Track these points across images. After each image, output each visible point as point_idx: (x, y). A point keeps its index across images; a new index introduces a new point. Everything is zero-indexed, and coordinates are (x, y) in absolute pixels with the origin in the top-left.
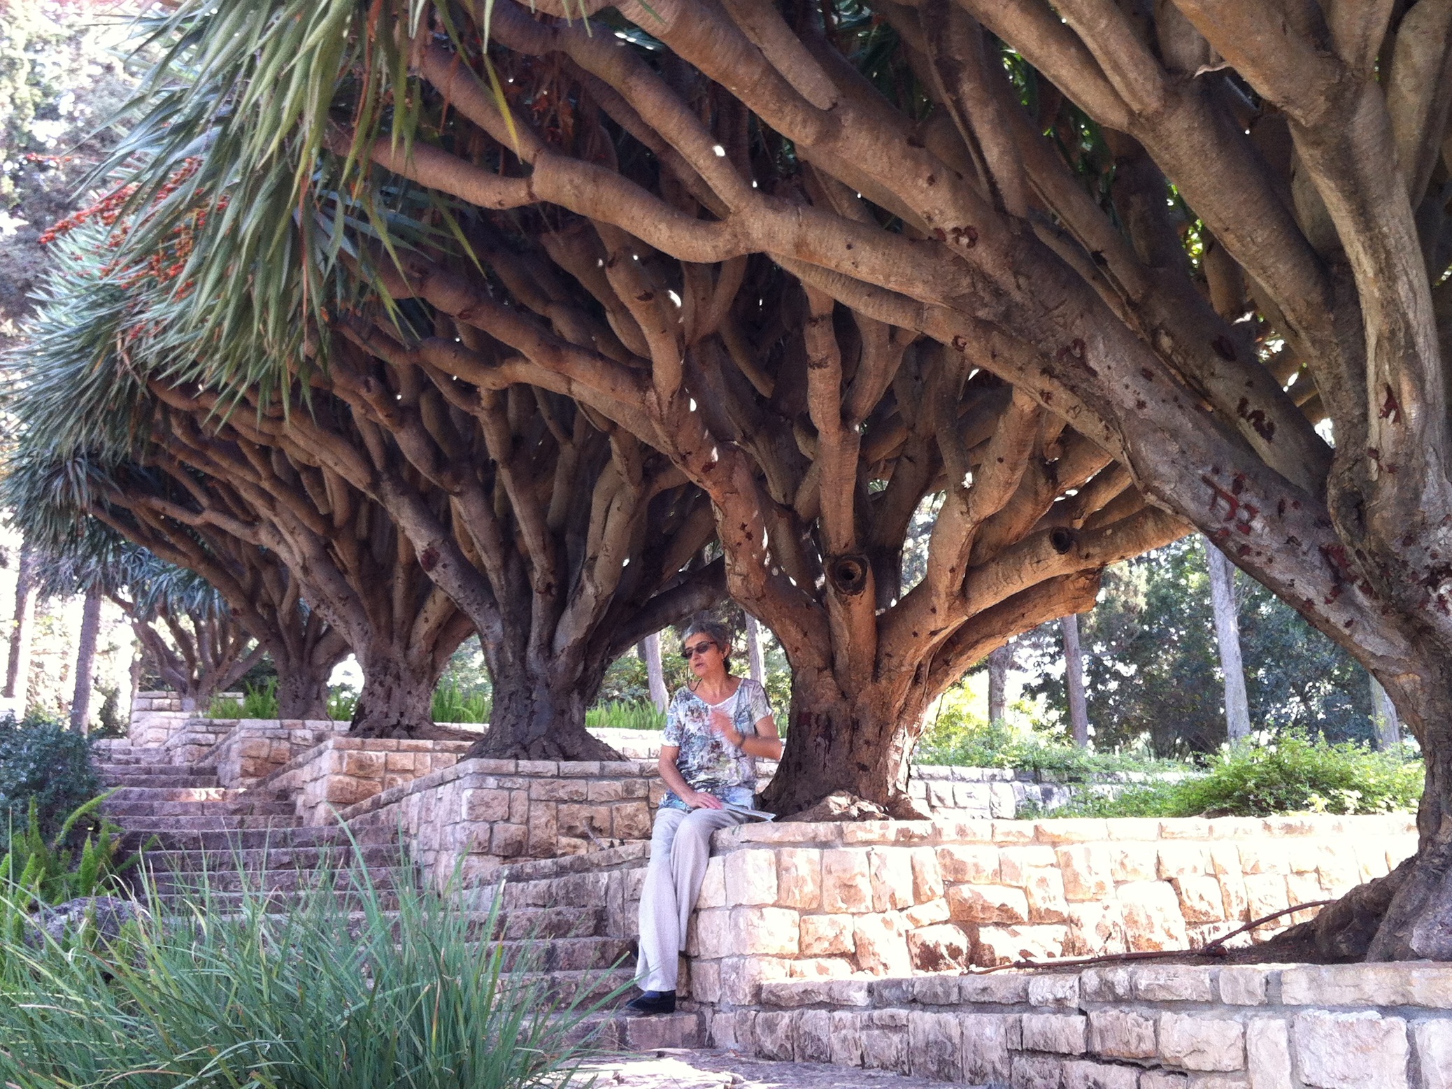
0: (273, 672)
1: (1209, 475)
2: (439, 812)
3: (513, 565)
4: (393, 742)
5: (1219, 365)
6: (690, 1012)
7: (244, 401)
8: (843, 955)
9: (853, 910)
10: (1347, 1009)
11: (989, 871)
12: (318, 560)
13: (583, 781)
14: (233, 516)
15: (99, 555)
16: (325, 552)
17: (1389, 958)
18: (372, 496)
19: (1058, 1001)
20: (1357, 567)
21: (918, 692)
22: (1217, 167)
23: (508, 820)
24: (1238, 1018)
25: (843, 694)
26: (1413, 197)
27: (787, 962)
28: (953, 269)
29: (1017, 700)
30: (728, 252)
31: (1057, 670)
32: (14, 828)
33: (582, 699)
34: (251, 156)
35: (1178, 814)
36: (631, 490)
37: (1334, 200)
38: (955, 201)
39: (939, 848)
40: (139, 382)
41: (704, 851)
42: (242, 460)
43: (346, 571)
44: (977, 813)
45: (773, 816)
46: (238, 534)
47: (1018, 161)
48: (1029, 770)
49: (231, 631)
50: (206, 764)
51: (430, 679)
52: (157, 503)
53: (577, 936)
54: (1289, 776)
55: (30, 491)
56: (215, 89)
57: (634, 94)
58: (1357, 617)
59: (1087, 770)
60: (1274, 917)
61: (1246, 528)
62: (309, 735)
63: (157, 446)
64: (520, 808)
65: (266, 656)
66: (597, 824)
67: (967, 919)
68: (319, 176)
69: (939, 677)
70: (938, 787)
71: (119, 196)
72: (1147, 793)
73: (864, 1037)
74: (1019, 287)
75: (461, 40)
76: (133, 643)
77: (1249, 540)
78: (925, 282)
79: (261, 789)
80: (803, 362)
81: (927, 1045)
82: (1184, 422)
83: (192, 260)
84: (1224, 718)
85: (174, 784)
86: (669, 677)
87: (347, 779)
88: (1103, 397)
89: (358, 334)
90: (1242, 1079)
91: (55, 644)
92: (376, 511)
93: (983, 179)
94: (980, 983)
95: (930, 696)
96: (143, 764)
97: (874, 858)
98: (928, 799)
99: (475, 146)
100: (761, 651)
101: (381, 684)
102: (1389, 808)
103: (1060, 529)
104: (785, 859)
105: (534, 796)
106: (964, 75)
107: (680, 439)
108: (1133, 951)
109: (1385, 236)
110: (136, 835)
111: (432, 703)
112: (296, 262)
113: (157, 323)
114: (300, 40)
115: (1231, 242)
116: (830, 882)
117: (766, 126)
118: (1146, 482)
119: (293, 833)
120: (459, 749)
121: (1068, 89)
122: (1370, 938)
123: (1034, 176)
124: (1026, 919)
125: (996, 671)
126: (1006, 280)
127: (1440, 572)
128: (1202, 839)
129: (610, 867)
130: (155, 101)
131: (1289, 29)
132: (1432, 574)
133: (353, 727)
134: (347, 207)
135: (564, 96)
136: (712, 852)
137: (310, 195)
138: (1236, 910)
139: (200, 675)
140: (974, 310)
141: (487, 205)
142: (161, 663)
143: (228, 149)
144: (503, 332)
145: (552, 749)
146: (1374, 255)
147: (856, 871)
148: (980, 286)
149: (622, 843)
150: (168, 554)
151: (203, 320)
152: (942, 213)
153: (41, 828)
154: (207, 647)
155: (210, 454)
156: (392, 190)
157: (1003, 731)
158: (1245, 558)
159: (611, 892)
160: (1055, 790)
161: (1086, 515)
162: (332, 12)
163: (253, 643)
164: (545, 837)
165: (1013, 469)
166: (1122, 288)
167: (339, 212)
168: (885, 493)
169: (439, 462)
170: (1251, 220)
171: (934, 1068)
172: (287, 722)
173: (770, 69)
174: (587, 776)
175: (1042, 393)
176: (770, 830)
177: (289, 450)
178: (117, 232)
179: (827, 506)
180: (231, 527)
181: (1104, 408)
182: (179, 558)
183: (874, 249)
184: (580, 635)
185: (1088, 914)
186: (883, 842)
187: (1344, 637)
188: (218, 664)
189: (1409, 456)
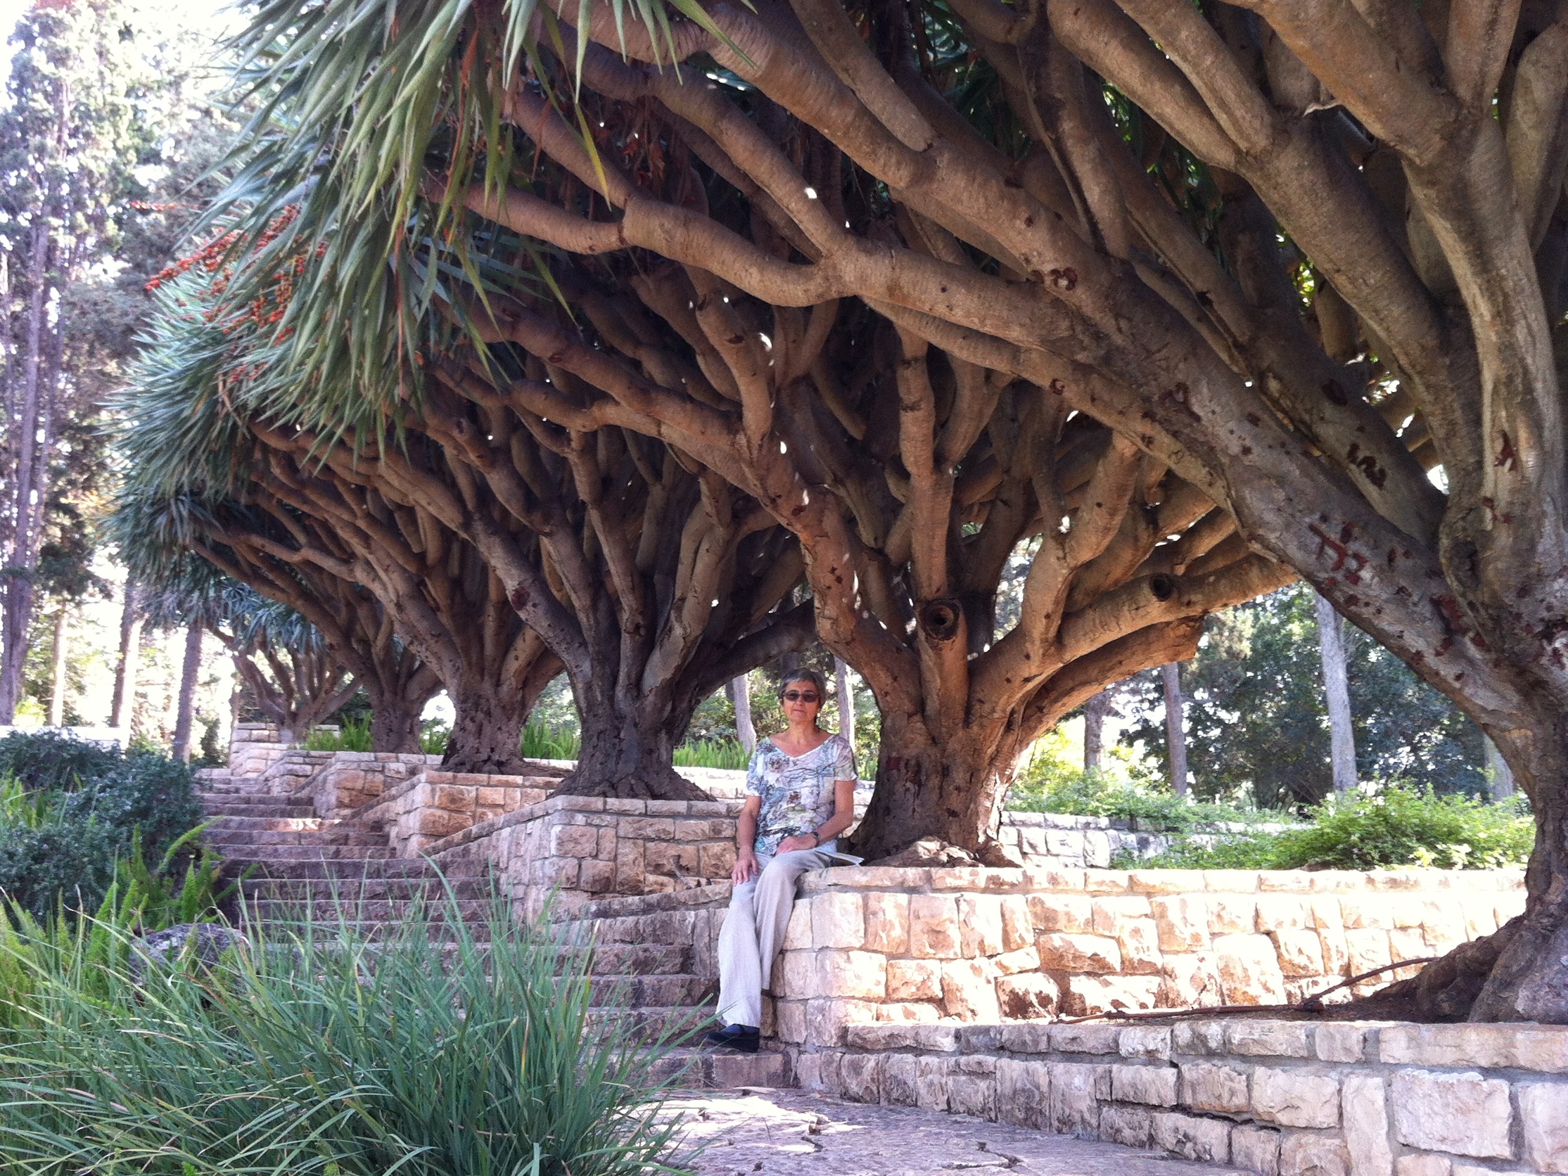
0: (368, 706)
1: (1317, 523)
2: (529, 847)
3: (602, 606)
4: (483, 777)
5: (1329, 410)
6: (776, 1051)
7: (341, 442)
8: (930, 1000)
9: (942, 955)
10: (1449, 1069)
11: (1082, 920)
12: (412, 597)
13: (670, 820)
14: (329, 553)
15: (201, 590)
16: (418, 589)
17: (1493, 1019)
18: (465, 536)
19: (1149, 1052)
20: (1469, 618)
21: (1010, 739)
22: (1329, 206)
23: (596, 857)
24: (1334, 1075)
25: (933, 739)
26: (1532, 236)
27: (874, 1006)
28: (1050, 311)
29: (1113, 747)
30: (820, 296)
31: (1157, 716)
32: (120, 856)
33: (670, 738)
34: (348, 207)
35: (1279, 866)
36: (720, 532)
37: (1451, 242)
38: (1054, 243)
39: (1030, 897)
40: (240, 423)
41: (790, 891)
42: (338, 499)
43: (438, 609)
44: (1070, 861)
45: (861, 860)
46: (334, 572)
47: (1120, 200)
48: (1125, 818)
49: (328, 665)
50: (304, 794)
51: (520, 716)
52: (257, 541)
53: (663, 973)
54: (1396, 829)
55: (136, 526)
56: (314, 139)
57: (725, 137)
58: (1469, 671)
59: (1185, 819)
60: (1375, 973)
61: (1354, 578)
62: (402, 767)
63: (256, 484)
64: (608, 845)
65: (360, 690)
66: (683, 862)
67: (1057, 967)
68: (415, 221)
69: (1032, 724)
70: (1030, 834)
71: (221, 244)
72: (1247, 844)
73: (950, 1083)
74: (1120, 330)
75: (552, 88)
76: (234, 675)
77: (1357, 591)
78: (1022, 325)
79: (356, 820)
80: (894, 405)
81: (1015, 1092)
82: (1292, 469)
83: (292, 307)
84: (1329, 767)
85: (273, 814)
86: (757, 717)
87: (439, 812)
88: (1207, 442)
89: (451, 377)
90: (1336, 1136)
91: (158, 675)
92: (468, 550)
93: (1083, 219)
94: (1070, 1032)
95: (1022, 743)
96: (243, 794)
97: (963, 906)
98: (1020, 845)
99: (566, 191)
100: (850, 693)
101: (473, 720)
102: (1499, 864)
103: (1161, 575)
104: (873, 904)
105: (621, 833)
106: (1064, 114)
107: (770, 482)
108: (1229, 1004)
109: (1503, 278)
110: (236, 863)
111: (522, 738)
112: (391, 307)
113: (257, 367)
114: (395, 90)
115: (1341, 281)
116: (917, 927)
117: (859, 169)
118: (1250, 529)
119: (387, 864)
120: (548, 785)
121: (1172, 127)
122: (1474, 997)
123: (1138, 216)
124: (1118, 969)
125: (1092, 717)
126: (1106, 322)
127: (1555, 625)
128: (1302, 892)
129: (697, 906)
130: (257, 149)
131: (1402, 66)
132: (1547, 627)
133: (445, 761)
134: (441, 253)
135: (654, 139)
136: (798, 895)
137: (405, 243)
138: (1336, 965)
139: (298, 708)
140: (1073, 353)
141: (579, 250)
142: (260, 695)
143: (326, 197)
144: (592, 375)
145: (640, 788)
146: (1492, 297)
147: (945, 916)
148: (1079, 329)
149: (709, 883)
150: (266, 590)
151: (301, 363)
152: (1040, 254)
153: (144, 855)
154: (305, 680)
155: (307, 492)
156: (485, 235)
157: (1098, 779)
158: (1353, 608)
159: (698, 931)
160: (1152, 839)
161: (1188, 561)
162: (426, 63)
163: (348, 677)
164: (632, 874)
165: (1112, 514)
166: (1228, 330)
167: (433, 257)
168: (979, 536)
169: (530, 502)
170: (1363, 261)
171: (1021, 1116)
172: (381, 755)
173: (864, 111)
174: (674, 816)
175: (1143, 438)
176: (858, 874)
177: (383, 490)
178: (220, 277)
179: (918, 549)
180: (328, 564)
181: (1208, 454)
182: (278, 594)
183: (969, 290)
184: (668, 676)
185: (1183, 966)
186: (973, 888)
187: (1454, 691)
188: (314, 696)
189: (1526, 505)
